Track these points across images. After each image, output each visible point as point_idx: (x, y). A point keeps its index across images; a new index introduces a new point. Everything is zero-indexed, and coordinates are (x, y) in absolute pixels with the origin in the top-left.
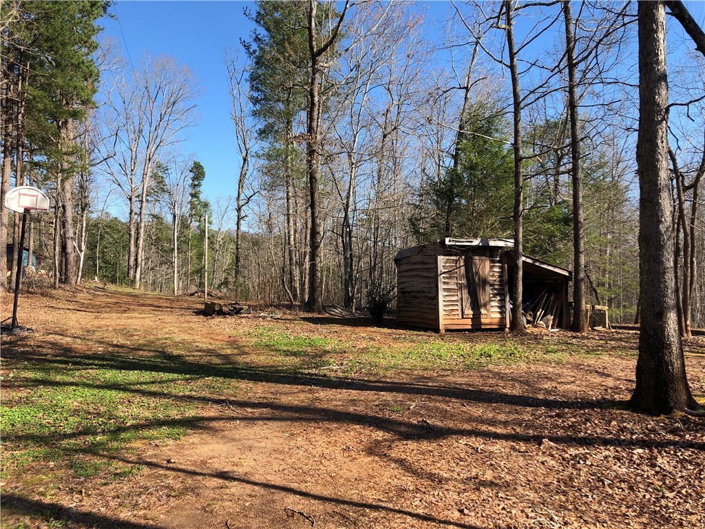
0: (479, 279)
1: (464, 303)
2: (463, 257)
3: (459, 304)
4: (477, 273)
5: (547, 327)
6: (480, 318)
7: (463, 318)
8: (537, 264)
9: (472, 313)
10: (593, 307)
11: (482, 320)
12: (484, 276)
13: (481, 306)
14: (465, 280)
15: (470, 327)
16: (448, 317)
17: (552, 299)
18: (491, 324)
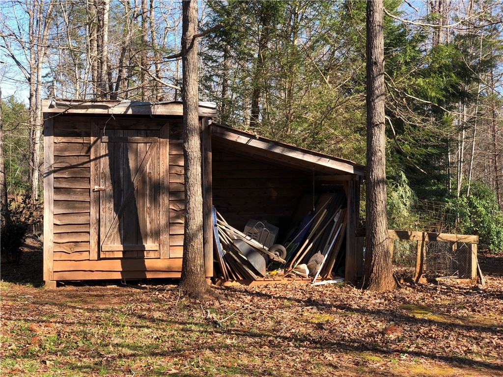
0: (144, 182)
1: (102, 229)
2: (105, 138)
3: (93, 231)
4: (140, 170)
5: (312, 275)
6: (142, 258)
7: (99, 259)
8: (278, 150)
9: (121, 248)
10: (433, 237)
11: (148, 263)
12: (155, 177)
13: (146, 235)
14: (108, 183)
15: (118, 276)
16: (65, 257)
17: (336, 220)
18: (169, 270)
